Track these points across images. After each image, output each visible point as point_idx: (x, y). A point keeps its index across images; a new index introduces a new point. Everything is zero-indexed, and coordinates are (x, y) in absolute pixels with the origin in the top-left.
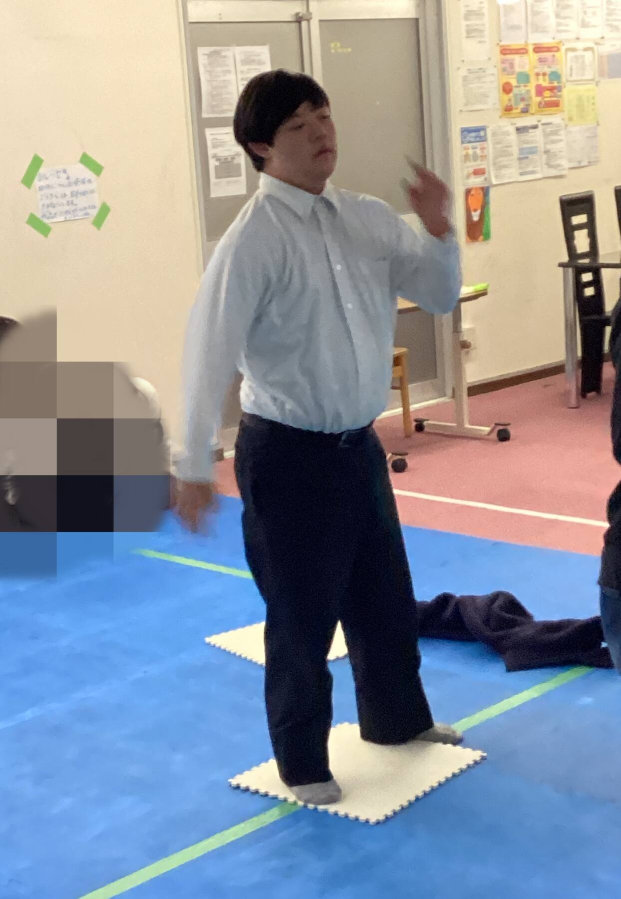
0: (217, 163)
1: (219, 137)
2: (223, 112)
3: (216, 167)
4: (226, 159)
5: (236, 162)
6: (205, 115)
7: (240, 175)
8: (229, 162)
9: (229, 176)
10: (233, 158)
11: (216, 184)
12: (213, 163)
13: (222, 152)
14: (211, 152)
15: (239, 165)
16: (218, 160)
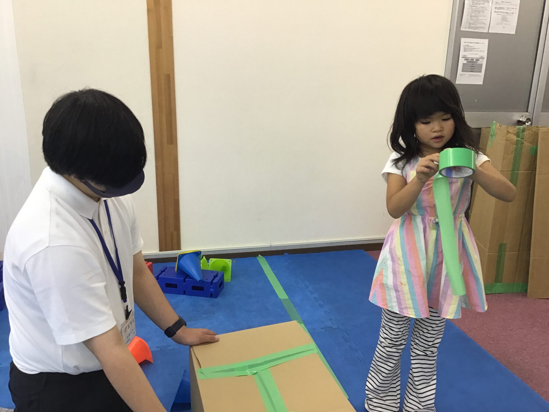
0: (465, 62)
1: (470, 45)
2: (476, 28)
3: (464, 64)
4: (473, 60)
5: (479, 62)
6: (462, 29)
7: (481, 72)
8: (474, 62)
9: (471, 71)
10: (477, 60)
11: (461, 75)
12: (462, 61)
13: (470, 55)
14: (462, 53)
15: (481, 65)
16: (465, 60)
